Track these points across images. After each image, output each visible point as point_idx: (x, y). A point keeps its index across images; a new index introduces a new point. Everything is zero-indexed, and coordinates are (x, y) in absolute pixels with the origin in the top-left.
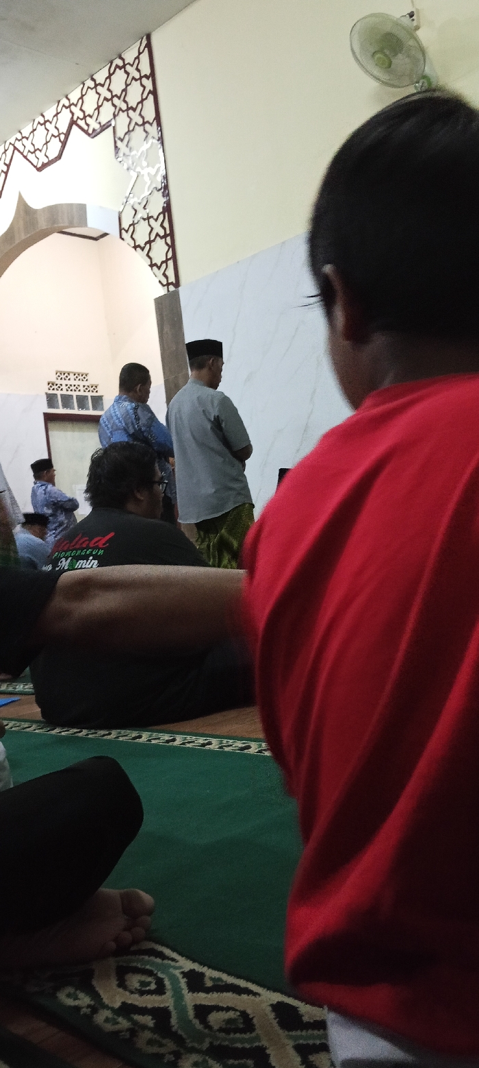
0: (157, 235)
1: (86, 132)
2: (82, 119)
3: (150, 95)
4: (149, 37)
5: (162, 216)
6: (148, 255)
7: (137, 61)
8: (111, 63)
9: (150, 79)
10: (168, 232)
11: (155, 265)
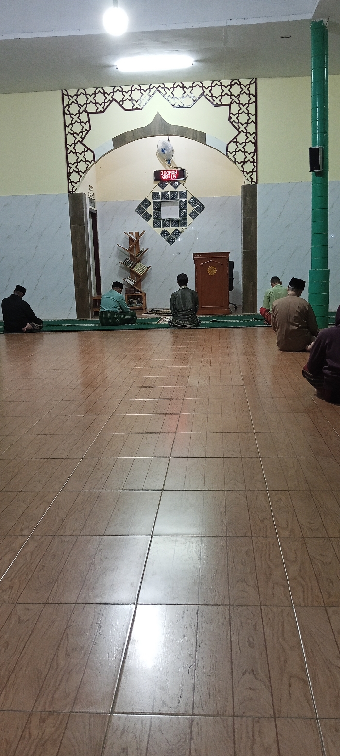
0: (249, 160)
1: (212, 103)
2: (210, 96)
3: (254, 104)
4: (256, 79)
5: (252, 154)
6: (242, 167)
7: (248, 86)
8: (232, 81)
9: (255, 97)
10: (255, 161)
11: (246, 172)
